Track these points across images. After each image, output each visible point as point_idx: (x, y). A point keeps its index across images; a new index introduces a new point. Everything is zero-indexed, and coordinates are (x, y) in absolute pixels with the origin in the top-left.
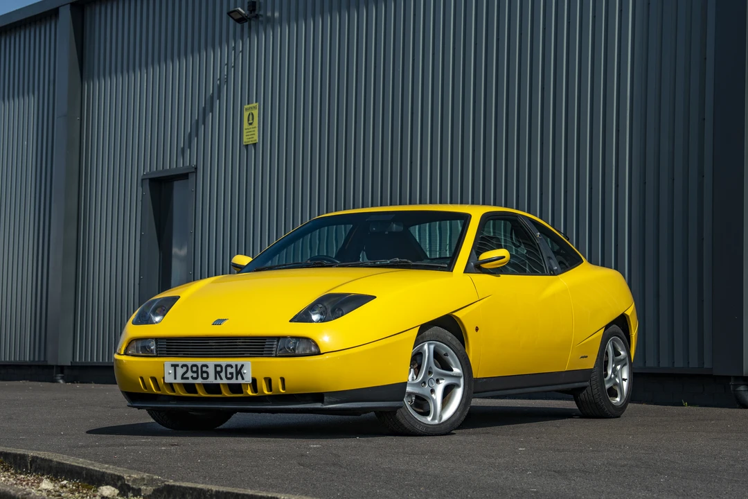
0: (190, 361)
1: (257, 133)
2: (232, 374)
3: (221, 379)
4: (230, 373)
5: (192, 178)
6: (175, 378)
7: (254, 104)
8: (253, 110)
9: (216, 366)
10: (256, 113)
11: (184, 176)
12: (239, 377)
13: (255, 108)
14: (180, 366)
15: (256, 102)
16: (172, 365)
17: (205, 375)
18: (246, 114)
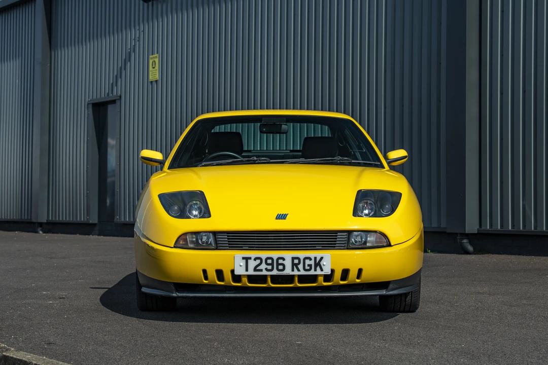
0: (264, 254)
1: (158, 73)
2: (310, 266)
3: (299, 270)
4: (309, 265)
5: (118, 102)
6: (247, 270)
7: (156, 55)
8: (155, 59)
9: (293, 259)
10: (157, 60)
11: (114, 102)
12: (318, 268)
13: (156, 57)
14: (253, 258)
15: (157, 53)
16: (243, 258)
17: (281, 267)
18: (151, 62)
